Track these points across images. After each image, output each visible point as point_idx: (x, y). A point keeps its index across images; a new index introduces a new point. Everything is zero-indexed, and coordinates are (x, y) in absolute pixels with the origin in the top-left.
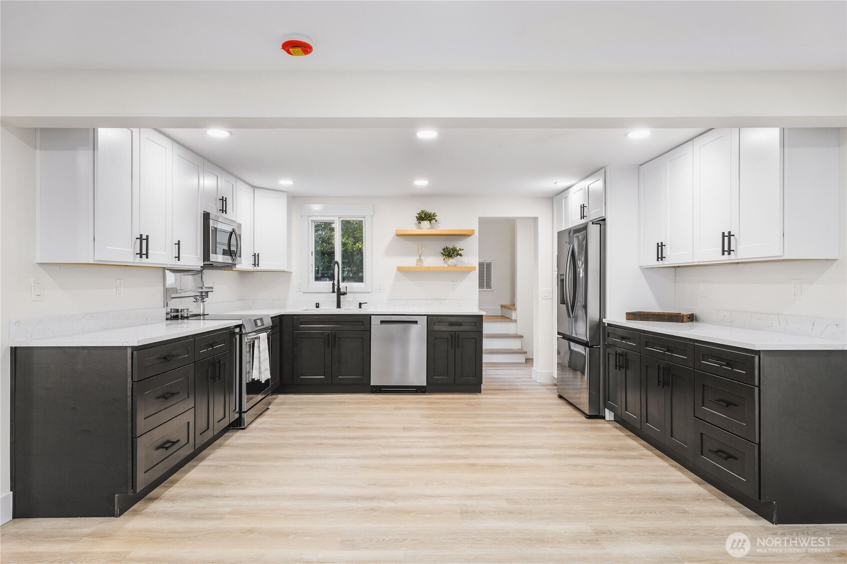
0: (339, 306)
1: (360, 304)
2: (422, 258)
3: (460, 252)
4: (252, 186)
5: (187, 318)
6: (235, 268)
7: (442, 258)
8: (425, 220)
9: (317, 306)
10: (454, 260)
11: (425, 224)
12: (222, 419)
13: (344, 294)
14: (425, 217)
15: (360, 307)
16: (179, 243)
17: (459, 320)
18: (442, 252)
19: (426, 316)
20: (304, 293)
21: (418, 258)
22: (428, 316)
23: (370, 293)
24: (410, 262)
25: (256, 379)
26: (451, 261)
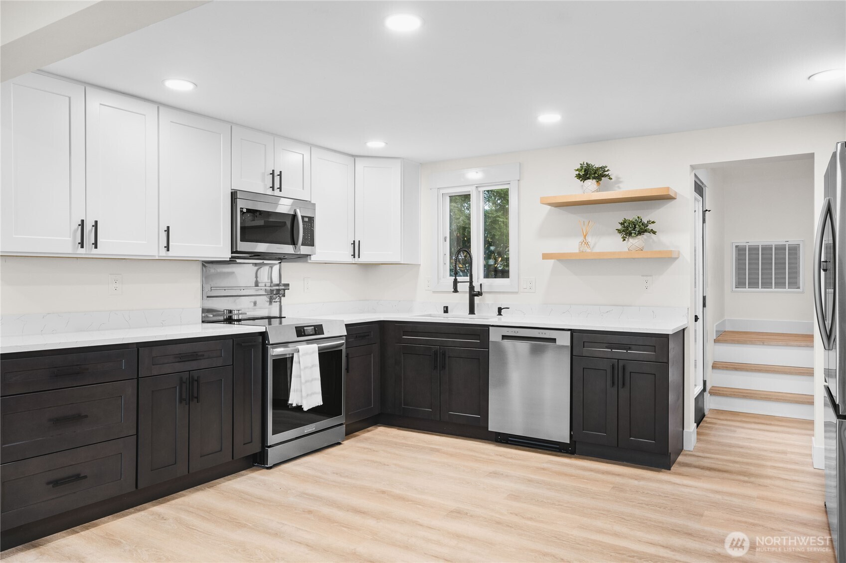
0: (472, 311)
1: (500, 310)
2: (589, 239)
3: (650, 227)
4: (353, 156)
5: (239, 320)
6: (310, 259)
7: (619, 237)
8: (589, 178)
9: (446, 310)
10: (636, 241)
11: (591, 184)
12: (217, 452)
13: (480, 294)
14: (588, 173)
15: (500, 313)
16: (168, 230)
17: (625, 340)
18: (620, 227)
19: (569, 332)
20: (434, 292)
21: (581, 239)
22: (573, 332)
23: (517, 293)
24: (572, 246)
25: (294, 405)
26: (635, 242)
